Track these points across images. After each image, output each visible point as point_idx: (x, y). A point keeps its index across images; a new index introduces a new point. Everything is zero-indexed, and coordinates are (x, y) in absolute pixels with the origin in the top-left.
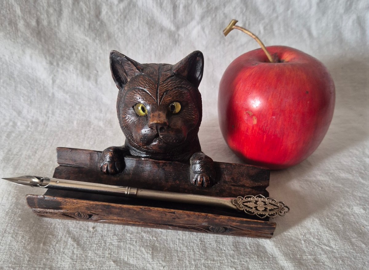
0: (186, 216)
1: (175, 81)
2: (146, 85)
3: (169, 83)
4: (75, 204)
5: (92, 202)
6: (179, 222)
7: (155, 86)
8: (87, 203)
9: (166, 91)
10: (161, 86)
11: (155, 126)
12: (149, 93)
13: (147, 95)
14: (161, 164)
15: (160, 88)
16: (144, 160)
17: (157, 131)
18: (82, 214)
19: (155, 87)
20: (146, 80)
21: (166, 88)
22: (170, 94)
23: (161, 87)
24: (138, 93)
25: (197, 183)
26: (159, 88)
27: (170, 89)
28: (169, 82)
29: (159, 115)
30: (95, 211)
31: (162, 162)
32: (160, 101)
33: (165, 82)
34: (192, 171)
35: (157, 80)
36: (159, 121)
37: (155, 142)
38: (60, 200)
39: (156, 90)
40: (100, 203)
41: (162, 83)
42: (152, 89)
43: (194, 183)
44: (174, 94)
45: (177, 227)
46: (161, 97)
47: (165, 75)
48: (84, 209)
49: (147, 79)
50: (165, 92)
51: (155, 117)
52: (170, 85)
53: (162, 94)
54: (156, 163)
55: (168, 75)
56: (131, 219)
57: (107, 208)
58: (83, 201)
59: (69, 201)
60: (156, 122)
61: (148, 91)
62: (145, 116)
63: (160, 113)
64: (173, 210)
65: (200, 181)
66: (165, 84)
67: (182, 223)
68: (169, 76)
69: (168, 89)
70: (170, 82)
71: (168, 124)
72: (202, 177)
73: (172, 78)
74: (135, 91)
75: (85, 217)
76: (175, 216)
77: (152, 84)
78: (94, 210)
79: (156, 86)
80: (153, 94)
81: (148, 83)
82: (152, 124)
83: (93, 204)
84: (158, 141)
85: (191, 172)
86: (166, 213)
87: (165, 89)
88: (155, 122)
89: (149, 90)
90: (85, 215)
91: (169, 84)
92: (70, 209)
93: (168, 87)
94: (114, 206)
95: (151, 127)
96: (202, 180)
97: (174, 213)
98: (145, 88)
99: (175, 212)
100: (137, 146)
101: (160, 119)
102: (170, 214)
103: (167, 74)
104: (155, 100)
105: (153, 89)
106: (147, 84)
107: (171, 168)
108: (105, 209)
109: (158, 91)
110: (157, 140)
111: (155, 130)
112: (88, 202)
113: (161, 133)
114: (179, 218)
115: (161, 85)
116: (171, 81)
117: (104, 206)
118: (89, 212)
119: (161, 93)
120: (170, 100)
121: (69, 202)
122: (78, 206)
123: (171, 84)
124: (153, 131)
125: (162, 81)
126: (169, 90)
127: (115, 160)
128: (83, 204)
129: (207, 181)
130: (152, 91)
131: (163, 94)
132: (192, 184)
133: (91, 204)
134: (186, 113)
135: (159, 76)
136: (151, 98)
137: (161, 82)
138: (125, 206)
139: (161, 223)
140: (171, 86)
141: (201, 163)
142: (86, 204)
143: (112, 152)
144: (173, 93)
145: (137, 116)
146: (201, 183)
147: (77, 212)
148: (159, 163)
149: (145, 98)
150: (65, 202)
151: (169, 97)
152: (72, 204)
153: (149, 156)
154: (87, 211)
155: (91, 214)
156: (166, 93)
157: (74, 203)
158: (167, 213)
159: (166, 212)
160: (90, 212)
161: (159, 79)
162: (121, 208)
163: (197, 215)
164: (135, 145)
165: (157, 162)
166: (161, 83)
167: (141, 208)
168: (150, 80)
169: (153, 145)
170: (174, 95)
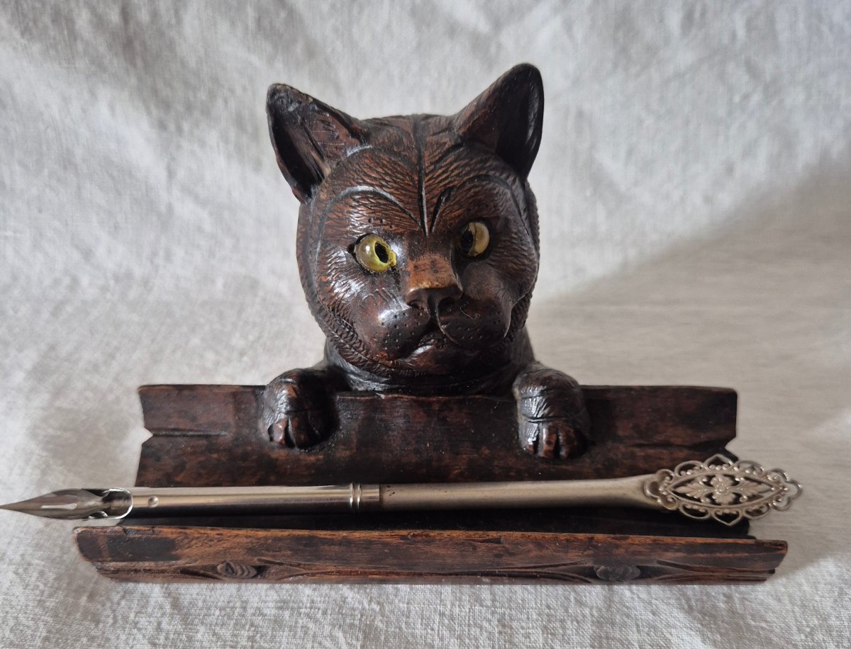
0: (531, 546)
1: (467, 161)
2: (384, 180)
3: (452, 167)
4: (216, 541)
5: (261, 533)
6: (513, 564)
7: (412, 180)
8: (250, 537)
9: (448, 191)
10: (428, 178)
11: (425, 298)
12: (398, 202)
13: (393, 209)
14: (436, 407)
15: (428, 184)
16: (388, 400)
17: (433, 313)
18: (238, 567)
19: (411, 183)
20: (384, 165)
21: (444, 183)
22: (457, 199)
23: (429, 180)
24: (365, 205)
25: (539, 449)
26: (424, 185)
27: (456, 183)
28: (451, 164)
29: (434, 263)
30: (274, 556)
31: (438, 402)
32: (432, 221)
33: (438, 166)
34: (523, 418)
35: (414, 160)
36: (437, 281)
37: (425, 345)
38: (169, 536)
39: (416, 191)
40: (286, 533)
41: (432, 167)
42: (406, 190)
43: (531, 449)
44: (470, 198)
45: (504, 578)
46: (432, 209)
47: (437, 143)
48: (243, 553)
49: (385, 162)
50: (442, 194)
51: (424, 270)
52: (456, 172)
53: (435, 200)
54: (421, 404)
55: (445, 143)
56: (375, 568)
57: (306, 545)
58: (235, 532)
59: (196, 535)
60: (428, 286)
61: (392, 198)
62: (388, 272)
63: (437, 257)
64: (493, 534)
65: (548, 442)
66: (440, 171)
67: (520, 565)
68: (447, 146)
69: (451, 185)
70: (455, 165)
71: (461, 288)
72: (551, 432)
73: (457, 151)
74: (354, 200)
75: (245, 574)
76: (500, 549)
77: (402, 174)
78: (271, 553)
79: (416, 178)
80: (408, 203)
81: (390, 172)
82: (417, 292)
83: (266, 538)
84: (432, 340)
85: (522, 421)
86: (475, 543)
87: (441, 184)
88: (425, 285)
89: (396, 192)
90: (244, 567)
91: (452, 171)
92: (202, 557)
93: (450, 179)
94: (328, 537)
95: (413, 304)
96: (553, 441)
97: (497, 541)
98: (381, 186)
99: (500, 539)
100: (367, 361)
101: (438, 275)
102: (487, 544)
103: (443, 141)
104: (416, 221)
105: (406, 187)
106: (386, 174)
107: (463, 414)
108: (301, 547)
109: (423, 194)
110: (430, 340)
111: (426, 310)
112: (250, 532)
113: (442, 318)
114: (512, 554)
115: (430, 176)
116: (455, 161)
117: (298, 539)
118: (256, 559)
119: (432, 198)
120: (459, 216)
121: (198, 538)
122: (224, 545)
123: (455, 168)
124: (419, 314)
125: (432, 163)
126: (454, 186)
127: (306, 407)
128: (237, 540)
129: (568, 440)
130: (405, 195)
131: (439, 201)
132: (527, 454)
133: (259, 539)
134: (505, 253)
135: (419, 151)
136: (404, 215)
137: (427, 165)
138: (358, 535)
139: (458, 571)
140: (458, 175)
141: (548, 394)
142: (245, 540)
143: (295, 386)
144: (468, 196)
145: (364, 274)
146: (551, 448)
147: (223, 563)
148: (430, 404)
149: (385, 218)
150: (187, 538)
151: (456, 207)
152: (207, 544)
153: (399, 388)
154: (250, 558)
155: (262, 564)
156: (446, 196)
157: (211, 541)
158: (479, 543)
159: (474, 541)
160: (259, 560)
161: (420, 158)
162: (347, 543)
163: (564, 542)
164: (361, 358)
165: (423, 401)
166: (428, 167)
167: (403, 537)
168: (395, 163)
169: (419, 355)
170: (470, 201)
